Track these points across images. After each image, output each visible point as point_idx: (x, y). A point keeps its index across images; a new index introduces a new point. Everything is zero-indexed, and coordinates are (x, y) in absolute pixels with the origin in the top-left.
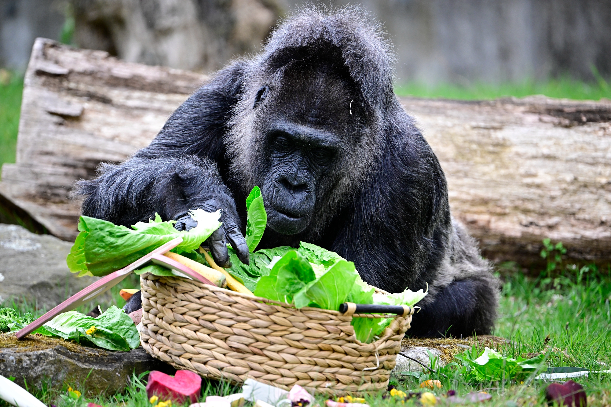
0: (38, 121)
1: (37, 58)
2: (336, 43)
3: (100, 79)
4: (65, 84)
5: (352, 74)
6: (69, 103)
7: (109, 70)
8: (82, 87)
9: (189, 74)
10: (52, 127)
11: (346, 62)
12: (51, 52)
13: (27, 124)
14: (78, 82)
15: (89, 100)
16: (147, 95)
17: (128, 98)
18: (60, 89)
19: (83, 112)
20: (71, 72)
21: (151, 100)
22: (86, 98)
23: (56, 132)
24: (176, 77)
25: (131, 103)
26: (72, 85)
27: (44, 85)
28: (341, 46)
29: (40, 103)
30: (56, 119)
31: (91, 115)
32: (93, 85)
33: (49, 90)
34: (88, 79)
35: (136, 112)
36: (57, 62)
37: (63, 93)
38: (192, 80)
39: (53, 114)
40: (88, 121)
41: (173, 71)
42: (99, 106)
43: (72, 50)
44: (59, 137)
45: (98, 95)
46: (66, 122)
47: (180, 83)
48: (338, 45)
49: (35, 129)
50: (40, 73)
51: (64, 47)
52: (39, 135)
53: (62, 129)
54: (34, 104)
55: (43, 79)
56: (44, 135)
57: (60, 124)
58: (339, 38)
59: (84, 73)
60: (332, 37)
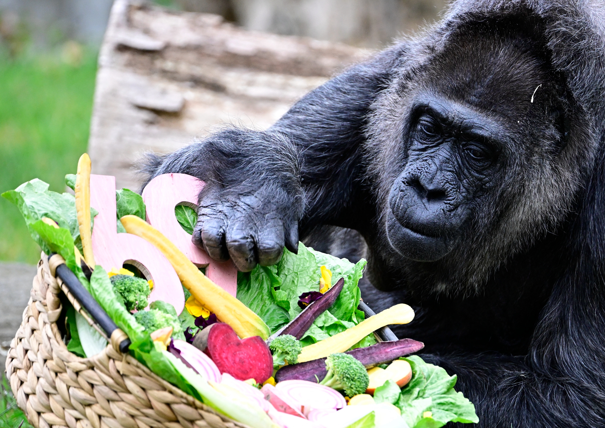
0: (119, 119)
1: (118, 25)
2: (540, 13)
3: (209, 56)
4: (159, 64)
5: (555, 61)
6: (164, 92)
7: (223, 43)
8: (184, 68)
9: (341, 48)
10: (140, 128)
11: (549, 44)
12: (139, 16)
13: (103, 123)
14: (177, 61)
15: (192, 87)
16: (278, 79)
17: (250, 83)
18: (150, 71)
19: (185, 105)
20: (167, 46)
21: (284, 87)
22: (188, 83)
23: (146, 135)
24: (320, 53)
25: (255, 91)
26: (169, 65)
27: (129, 65)
28: (545, 18)
29: (123, 92)
30: (145, 115)
31: (195, 110)
32: (198, 65)
33: (135, 72)
34: (191, 56)
35: (262, 105)
36: (147, 32)
37: (155, 77)
38: (343, 56)
39: (141, 108)
40: (192, 118)
41: (317, 44)
42: (208, 96)
43: (170, 13)
44: (149, 142)
45: (207, 81)
46: (159, 118)
47: (327, 62)
48: (542, 16)
49: (115, 131)
50: (122, 48)
51: (158, 9)
52: (120, 138)
53: (154, 130)
54: (113, 93)
55: (126, 57)
56: (127, 139)
57: (151, 123)
58: (548, 6)
59: (186, 48)
60: (538, 4)
